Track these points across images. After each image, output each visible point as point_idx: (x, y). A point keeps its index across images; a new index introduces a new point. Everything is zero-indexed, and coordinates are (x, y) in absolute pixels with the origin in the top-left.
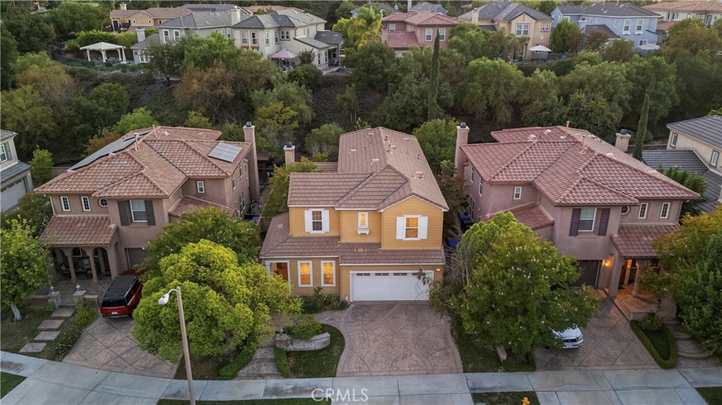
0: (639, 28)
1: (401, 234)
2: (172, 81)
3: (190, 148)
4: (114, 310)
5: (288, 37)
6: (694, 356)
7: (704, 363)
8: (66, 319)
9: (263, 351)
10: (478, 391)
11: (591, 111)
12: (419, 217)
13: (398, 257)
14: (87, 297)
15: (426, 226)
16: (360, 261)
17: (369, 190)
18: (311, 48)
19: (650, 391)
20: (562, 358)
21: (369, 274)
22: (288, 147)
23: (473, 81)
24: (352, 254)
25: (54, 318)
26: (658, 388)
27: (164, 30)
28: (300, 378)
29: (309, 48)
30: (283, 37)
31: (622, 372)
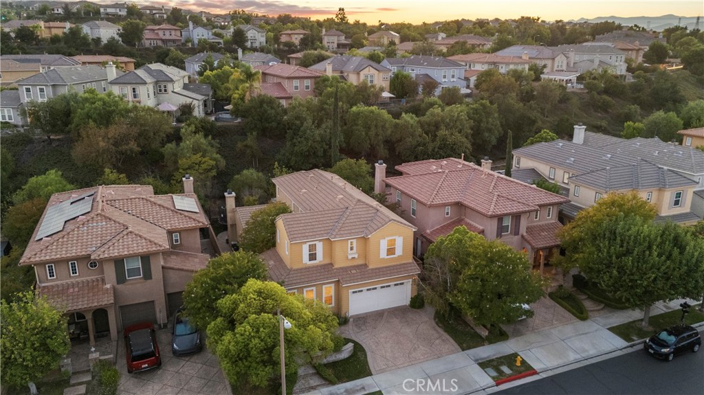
0: (453, 76)
1: (383, 254)
2: (53, 139)
3: (155, 203)
4: (144, 363)
5: (165, 91)
6: (595, 308)
7: (602, 312)
8: (88, 383)
9: (303, 368)
10: (480, 361)
11: (454, 144)
12: (396, 237)
13: (385, 273)
14: (102, 358)
15: (402, 245)
16: (357, 280)
17: (352, 221)
18: (191, 100)
19: (583, 336)
20: (519, 327)
21: (362, 291)
22: (229, 194)
23: (357, 125)
24: (348, 276)
25: (74, 385)
26: (586, 334)
27: (24, 87)
28: (345, 382)
29: (189, 101)
30: (160, 91)
31: (560, 328)
